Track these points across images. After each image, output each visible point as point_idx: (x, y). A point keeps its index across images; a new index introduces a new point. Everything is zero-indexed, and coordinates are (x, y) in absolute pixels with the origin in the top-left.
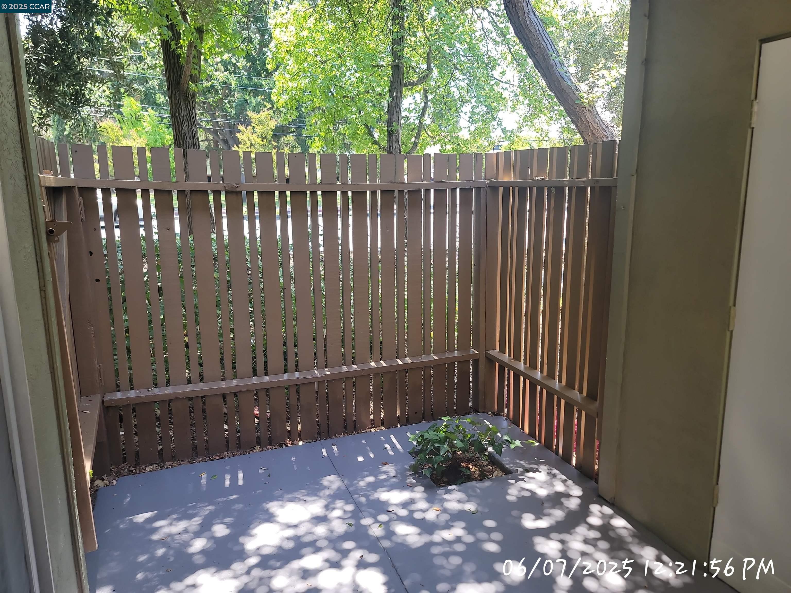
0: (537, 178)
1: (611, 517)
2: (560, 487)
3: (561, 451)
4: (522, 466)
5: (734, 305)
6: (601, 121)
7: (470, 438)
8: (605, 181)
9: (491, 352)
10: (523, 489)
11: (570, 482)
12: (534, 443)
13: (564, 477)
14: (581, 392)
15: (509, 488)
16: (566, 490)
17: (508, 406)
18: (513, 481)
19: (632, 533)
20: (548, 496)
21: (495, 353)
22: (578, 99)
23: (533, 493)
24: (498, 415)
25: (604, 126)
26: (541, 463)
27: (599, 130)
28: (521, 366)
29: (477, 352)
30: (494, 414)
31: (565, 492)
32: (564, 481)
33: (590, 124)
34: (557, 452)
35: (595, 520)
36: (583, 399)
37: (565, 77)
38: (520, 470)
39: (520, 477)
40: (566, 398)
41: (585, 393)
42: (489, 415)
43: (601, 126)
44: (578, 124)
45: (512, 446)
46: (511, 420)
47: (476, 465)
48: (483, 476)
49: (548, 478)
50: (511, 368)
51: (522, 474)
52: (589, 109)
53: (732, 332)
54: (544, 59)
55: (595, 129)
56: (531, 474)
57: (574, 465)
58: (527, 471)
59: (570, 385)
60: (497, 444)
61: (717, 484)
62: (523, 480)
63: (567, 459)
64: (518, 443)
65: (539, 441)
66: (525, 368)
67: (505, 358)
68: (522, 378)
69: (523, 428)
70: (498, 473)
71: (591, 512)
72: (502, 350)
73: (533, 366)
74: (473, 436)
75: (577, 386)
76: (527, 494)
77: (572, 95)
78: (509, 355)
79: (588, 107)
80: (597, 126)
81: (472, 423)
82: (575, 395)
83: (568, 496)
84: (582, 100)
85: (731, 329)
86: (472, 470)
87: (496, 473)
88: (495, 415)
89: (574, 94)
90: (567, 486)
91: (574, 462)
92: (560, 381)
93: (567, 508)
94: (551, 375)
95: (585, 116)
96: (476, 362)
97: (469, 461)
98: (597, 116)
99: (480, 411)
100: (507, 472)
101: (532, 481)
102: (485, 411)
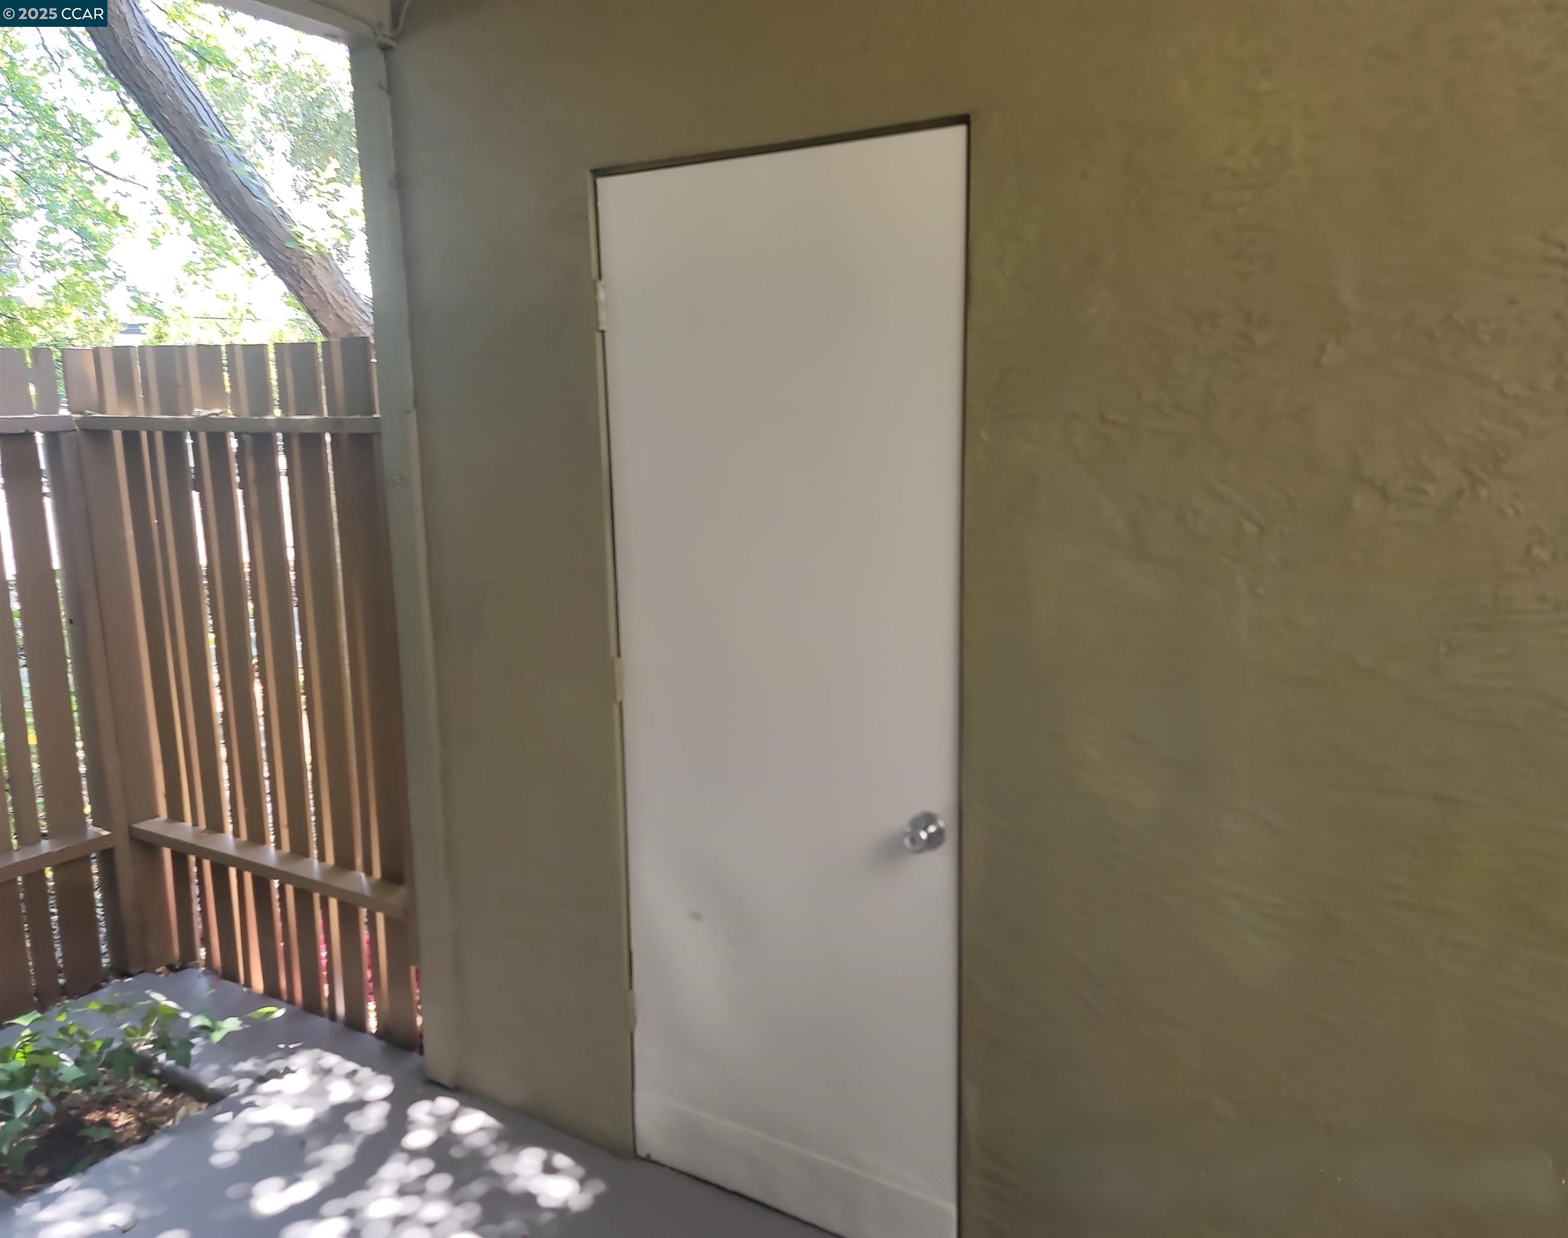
0: (204, 413)
1: (454, 1116)
2: (340, 1092)
3: (341, 1008)
4: (247, 1074)
5: (619, 655)
6: (350, 290)
7: (102, 1047)
8: (356, 422)
9: (148, 826)
10: (254, 1127)
11: (365, 1073)
12: (272, 1013)
13: (352, 1066)
14: (368, 871)
15: (216, 1137)
16: (355, 1095)
17: (206, 941)
18: (226, 1117)
19: (495, 1135)
20: (316, 1121)
21: (158, 825)
22: (291, 239)
23: (278, 1129)
24: (183, 967)
25: (358, 302)
26: (293, 1052)
27: (350, 309)
28: (227, 842)
29: (105, 833)
30: (171, 968)
31: (355, 1099)
32: (351, 1075)
33: (328, 295)
34: (333, 1016)
35: (419, 1138)
36: (375, 886)
37: (251, 187)
38: (244, 1084)
39: (244, 1101)
40: (337, 892)
41: (377, 873)
42: (160, 973)
43: (353, 301)
44: (302, 294)
45: (217, 1037)
46: (217, 973)
47: (129, 1106)
48: (147, 1131)
49: (315, 1078)
50: (202, 854)
51: (250, 1091)
52: (319, 263)
53: (621, 704)
54: (196, 141)
55: (342, 308)
56: (271, 1086)
57: (374, 1030)
58: (262, 1079)
59: (345, 862)
60: (174, 1043)
61: (631, 987)
62: (251, 1105)
63: (356, 1022)
64: (232, 1024)
65: (291, 1001)
66: (239, 846)
67: (185, 831)
68: (233, 872)
69: (248, 983)
70: (190, 1109)
71: (411, 1123)
72: (176, 814)
73: (257, 837)
74: (108, 1043)
75: (359, 860)
76: (263, 1135)
77: (275, 229)
78: (195, 823)
79: (316, 257)
80: (346, 301)
81: (107, 1009)
82: (360, 881)
83: (359, 1105)
84: (300, 240)
85: (619, 699)
86: (119, 1124)
87: (182, 1112)
88: (176, 971)
89: (281, 226)
90: (358, 1084)
91: (372, 1024)
92: (322, 858)
93: (359, 1133)
94: (300, 849)
95: (314, 278)
96: (107, 856)
97: (106, 1103)
98: (340, 279)
99: (131, 971)
100: (213, 1098)
101: (274, 1099)
102: (147, 967)
